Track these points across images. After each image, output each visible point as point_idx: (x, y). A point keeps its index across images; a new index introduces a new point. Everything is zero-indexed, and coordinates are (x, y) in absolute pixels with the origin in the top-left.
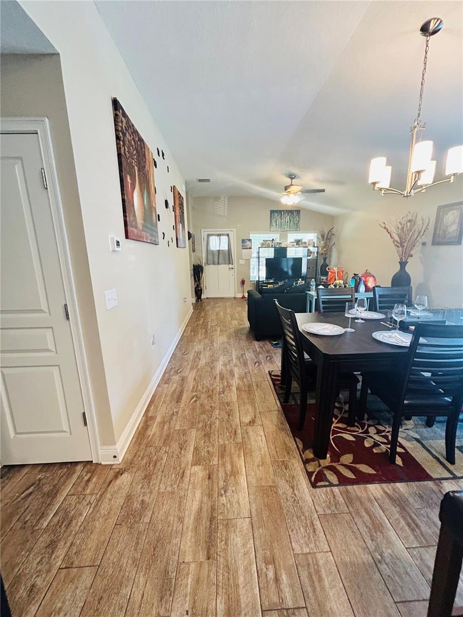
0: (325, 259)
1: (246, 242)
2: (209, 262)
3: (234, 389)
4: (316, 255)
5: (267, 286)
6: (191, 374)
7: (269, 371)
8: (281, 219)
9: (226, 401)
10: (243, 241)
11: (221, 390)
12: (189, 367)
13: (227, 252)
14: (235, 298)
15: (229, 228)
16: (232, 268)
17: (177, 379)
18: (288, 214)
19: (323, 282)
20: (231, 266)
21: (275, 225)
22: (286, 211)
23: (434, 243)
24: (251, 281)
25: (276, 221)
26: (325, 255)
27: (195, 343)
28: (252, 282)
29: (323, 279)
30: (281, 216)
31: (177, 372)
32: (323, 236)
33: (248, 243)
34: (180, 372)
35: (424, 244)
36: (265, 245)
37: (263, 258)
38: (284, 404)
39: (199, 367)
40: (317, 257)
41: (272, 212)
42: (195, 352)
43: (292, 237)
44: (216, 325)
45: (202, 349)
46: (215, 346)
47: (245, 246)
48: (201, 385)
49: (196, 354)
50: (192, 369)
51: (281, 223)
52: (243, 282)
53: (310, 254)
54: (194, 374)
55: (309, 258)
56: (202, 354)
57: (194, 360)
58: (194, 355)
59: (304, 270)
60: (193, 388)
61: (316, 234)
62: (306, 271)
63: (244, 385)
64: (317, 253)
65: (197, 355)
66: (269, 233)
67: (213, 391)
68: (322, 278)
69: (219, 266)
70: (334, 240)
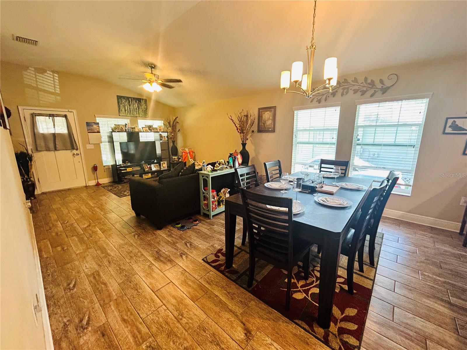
0: (174, 142)
1: (92, 126)
2: (39, 149)
3: (189, 302)
4: (166, 139)
5: (126, 170)
6: (110, 315)
7: (203, 260)
8: (130, 105)
9: (196, 325)
10: (88, 124)
11: (176, 314)
12: (97, 305)
13: (67, 137)
14: (86, 186)
15: (66, 108)
16: (77, 154)
17: (93, 339)
18: (136, 101)
19: (175, 161)
20: (75, 152)
21: (123, 110)
22: (134, 98)
23: (260, 131)
24: (104, 166)
25: (124, 106)
26: (172, 139)
27: (77, 263)
28: (106, 167)
29: (174, 159)
30: (129, 102)
31: (81, 328)
32: (169, 123)
33: (95, 126)
34: (88, 323)
35: (253, 131)
36: (117, 129)
37: (117, 142)
38: (250, 289)
39: (115, 298)
40: (168, 140)
41: (119, 98)
42: (87, 276)
43: (142, 123)
44: (89, 226)
45: (96, 267)
46: (112, 254)
47: (91, 129)
48: (141, 323)
49: (92, 279)
50: (104, 306)
51: (130, 109)
52: (95, 169)
53: (161, 138)
54: (116, 313)
55: (161, 141)
56: (102, 274)
57: (97, 290)
58: (90, 282)
59: (159, 151)
60: (134, 337)
61: (163, 121)
62: (161, 152)
63: (195, 290)
64: (167, 137)
65: (94, 278)
66: (118, 118)
67: (167, 323)
68: (174, 157)
69: (56, 152)
70: (178, 127)
